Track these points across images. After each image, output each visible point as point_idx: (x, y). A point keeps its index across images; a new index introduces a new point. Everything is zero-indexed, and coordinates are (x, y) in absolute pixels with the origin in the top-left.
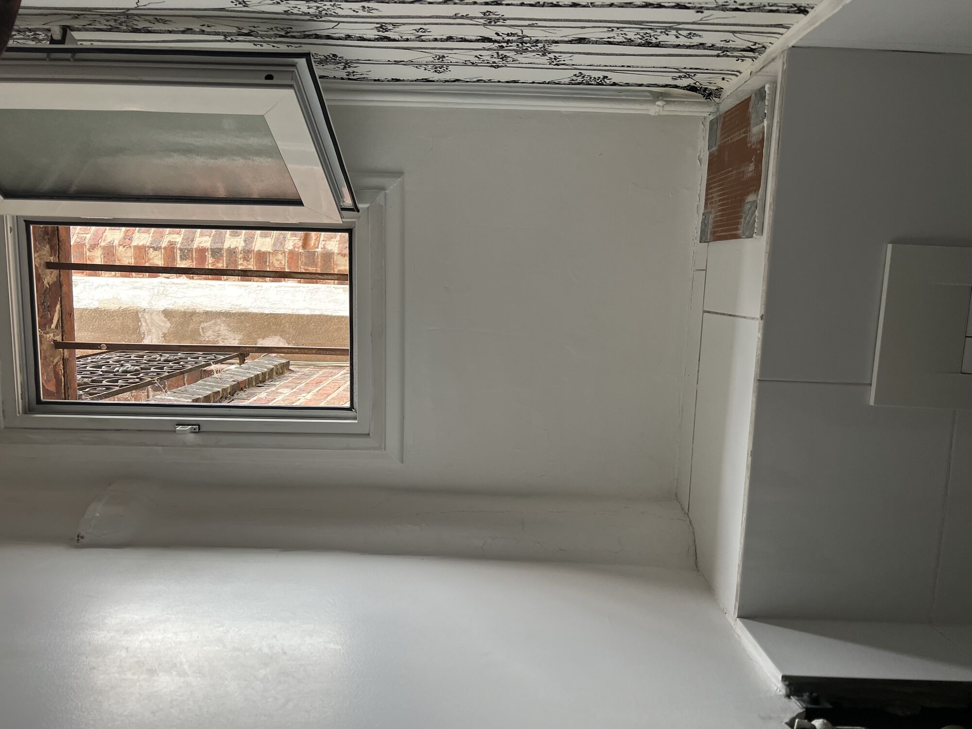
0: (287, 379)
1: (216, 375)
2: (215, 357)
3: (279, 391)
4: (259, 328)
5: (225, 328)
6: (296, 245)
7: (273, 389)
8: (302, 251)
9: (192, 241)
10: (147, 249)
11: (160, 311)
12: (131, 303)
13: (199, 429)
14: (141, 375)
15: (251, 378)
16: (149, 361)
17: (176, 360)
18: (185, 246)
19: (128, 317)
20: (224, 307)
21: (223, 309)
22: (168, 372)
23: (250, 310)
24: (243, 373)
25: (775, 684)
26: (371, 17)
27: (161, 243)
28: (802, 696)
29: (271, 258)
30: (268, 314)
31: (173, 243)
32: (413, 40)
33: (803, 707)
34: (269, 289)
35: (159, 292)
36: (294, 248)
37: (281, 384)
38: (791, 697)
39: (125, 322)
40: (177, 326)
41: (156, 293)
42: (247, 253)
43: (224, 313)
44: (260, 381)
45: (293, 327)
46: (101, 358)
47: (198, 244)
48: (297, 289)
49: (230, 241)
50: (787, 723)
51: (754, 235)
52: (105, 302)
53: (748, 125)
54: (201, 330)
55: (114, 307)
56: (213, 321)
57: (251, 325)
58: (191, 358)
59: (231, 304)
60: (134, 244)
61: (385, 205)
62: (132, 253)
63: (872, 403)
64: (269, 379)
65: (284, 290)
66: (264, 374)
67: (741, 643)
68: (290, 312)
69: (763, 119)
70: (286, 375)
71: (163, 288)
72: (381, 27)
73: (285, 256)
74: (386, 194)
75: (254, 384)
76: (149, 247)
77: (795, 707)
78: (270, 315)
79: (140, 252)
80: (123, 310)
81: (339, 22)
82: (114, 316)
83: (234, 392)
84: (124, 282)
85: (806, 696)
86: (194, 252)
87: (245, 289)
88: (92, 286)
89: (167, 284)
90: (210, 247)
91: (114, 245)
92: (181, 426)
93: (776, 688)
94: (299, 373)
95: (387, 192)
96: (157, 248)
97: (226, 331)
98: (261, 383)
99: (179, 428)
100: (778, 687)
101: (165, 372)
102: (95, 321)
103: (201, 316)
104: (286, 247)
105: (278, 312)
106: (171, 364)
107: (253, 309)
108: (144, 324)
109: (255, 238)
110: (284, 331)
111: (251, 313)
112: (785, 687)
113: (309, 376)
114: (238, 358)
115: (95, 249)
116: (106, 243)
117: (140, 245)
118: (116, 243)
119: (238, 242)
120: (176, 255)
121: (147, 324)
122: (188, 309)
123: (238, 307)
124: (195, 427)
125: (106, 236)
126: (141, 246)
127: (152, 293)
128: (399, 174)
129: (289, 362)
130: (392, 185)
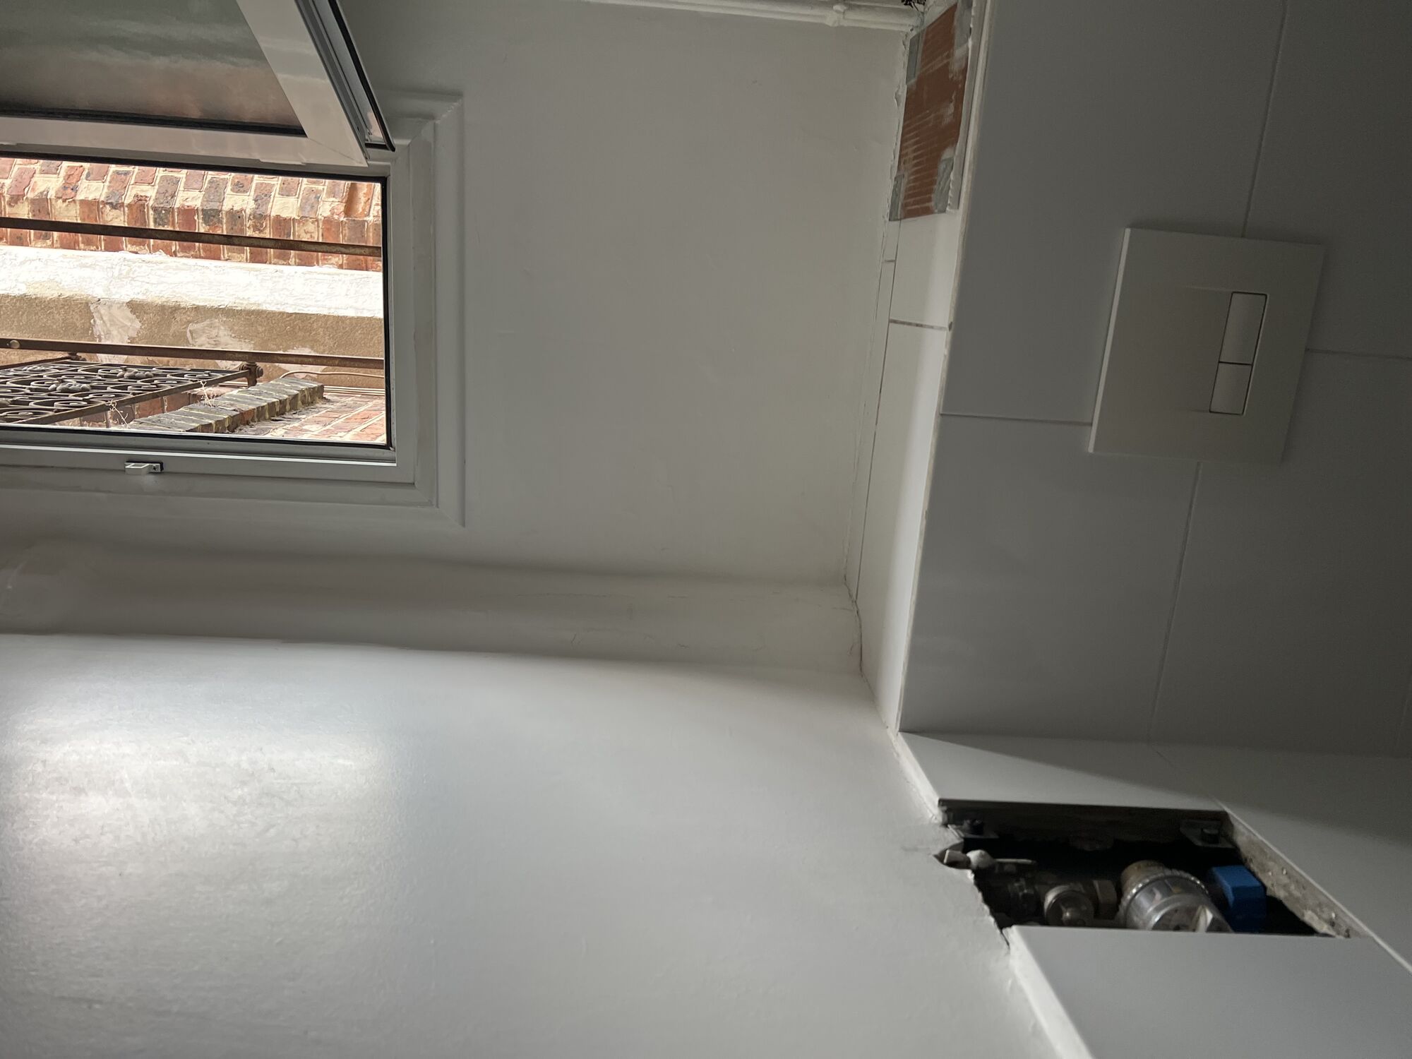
0: (319, 411)
1: (207, 401)
2: (210, 375)
3: (304, 428)
4: (278, 335)
5: (226, 333)
6: (336, 211)
7: (296, 424)
8: (345, 219)
9: (173, 196)
10: (101, 206)
11: (123, 303)
12: (77, 290)
13: (162, 468)
14: (91, 396)
15: (263, 407)
16: (106, 377)
17: (148, 376)
18: (162, 203)
19: (73, 311)
20: (223, 301)
21: (222, 303)
22: (134, 394)
23: (264, 307)
24: (251, 400)
25: (930, 811)
27: (123, 197)
28: (962, 825)
29: (296, 229)
30: (291, 314)
31: (143, 198)
33: (961, 837)
34: (293, 276)
35: (121, 274)
36: (333, 214)
37: (309, 418)
38: (949, 826)
39: (69, 317)
40: (152, 327)
41: (116, 274)
42: (259, 218)
43: (223, 309)
44: (277, 411)
45: (330, 335)
46: (30, 370)
47: (182, 202)
48: (336, 278)
49: (233, 199)
50: (936, 856)
51: (948, 209)
52: (37, 285)
53: (951, 45)
54: (189, 335)
55: (50, 293)
56: (208, 322)
57: (265, 330)
58: (172, 375)
59: (234, 296)
60: (80, 196)
61: (435, 142)
62: (78, 212)
63: (1091, 449)
64: (290, 410)
65: (315, 279)
66: (282, 402)
67: (899, 763)
68: (325, 312)
69: (968, 37)
70: (317, 405)
71: (127, 268)
73: (318, 226)
74: (435, 126)
75: (267, 416)
76: (105, 203)
77: (952, 836)
78: (294, 315)
79: (91, 211)
80: (66, 300)
82: (52, 308)
83: (234, 426)
84: (65, 256)
85: (966, 824)
86: (176, 214)
87: (257, 275)
88: (15, 260)
89: (135, 262)
90: (200, 208)
91: (48, 197)
92: (133, 464)
93: (931, 815)
94: (338, 404)
95: (438, 122)
96: (117, 204)
97: (228, 338)
98: (278, 415)
99: (130, 466)
100: (934, 813)
101: (129, 393)
102: (22, 315)
103: (189, 313)
104: (320, 212)
105: (306, 311)
106: (139, 382)
107: (268, 305)
108: (99, 322)
109: (272, 197)
110: (316, 341)
111: (265, 311)
112: (941, 813)
113: (352, 408)
114: (244, 378)
115: (19, 203)
116: (36, 193)
117: (90, 199)
118: (52, 194)
119: (246, 202)
120: (148, 217)
121: (104, 322)
122: (167, 302)
123: (245, 302)
124: (154, 465)
125: (35, 182)
126: (91, 201)
127: (110, 274)
128: (455, 95)
129: (322, 387)
130: (446, 113)
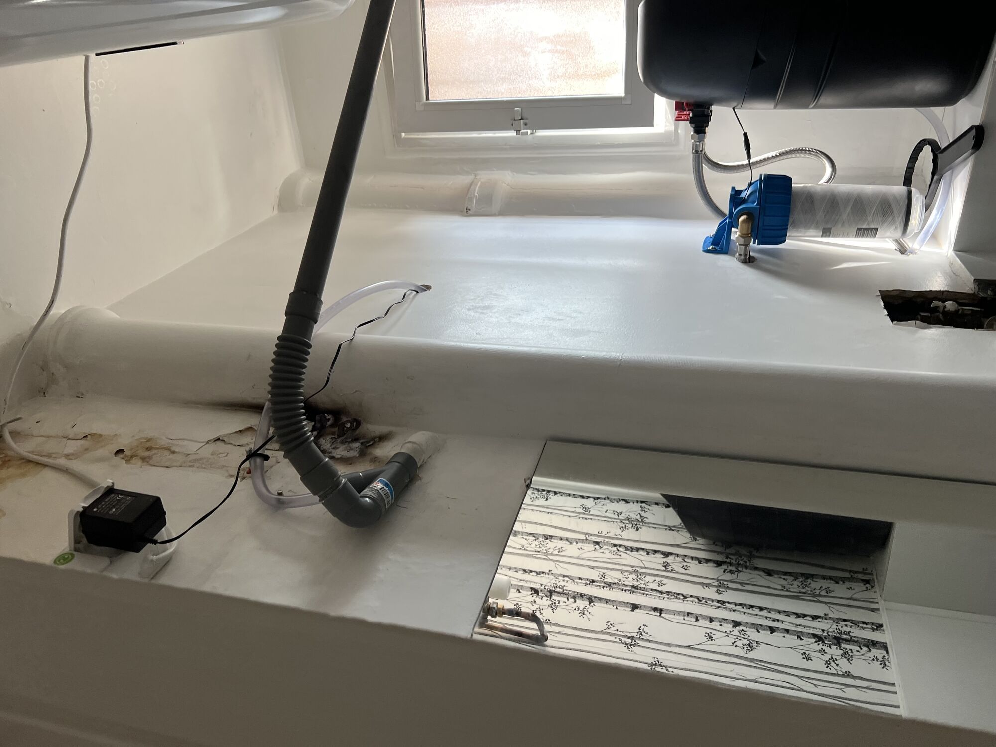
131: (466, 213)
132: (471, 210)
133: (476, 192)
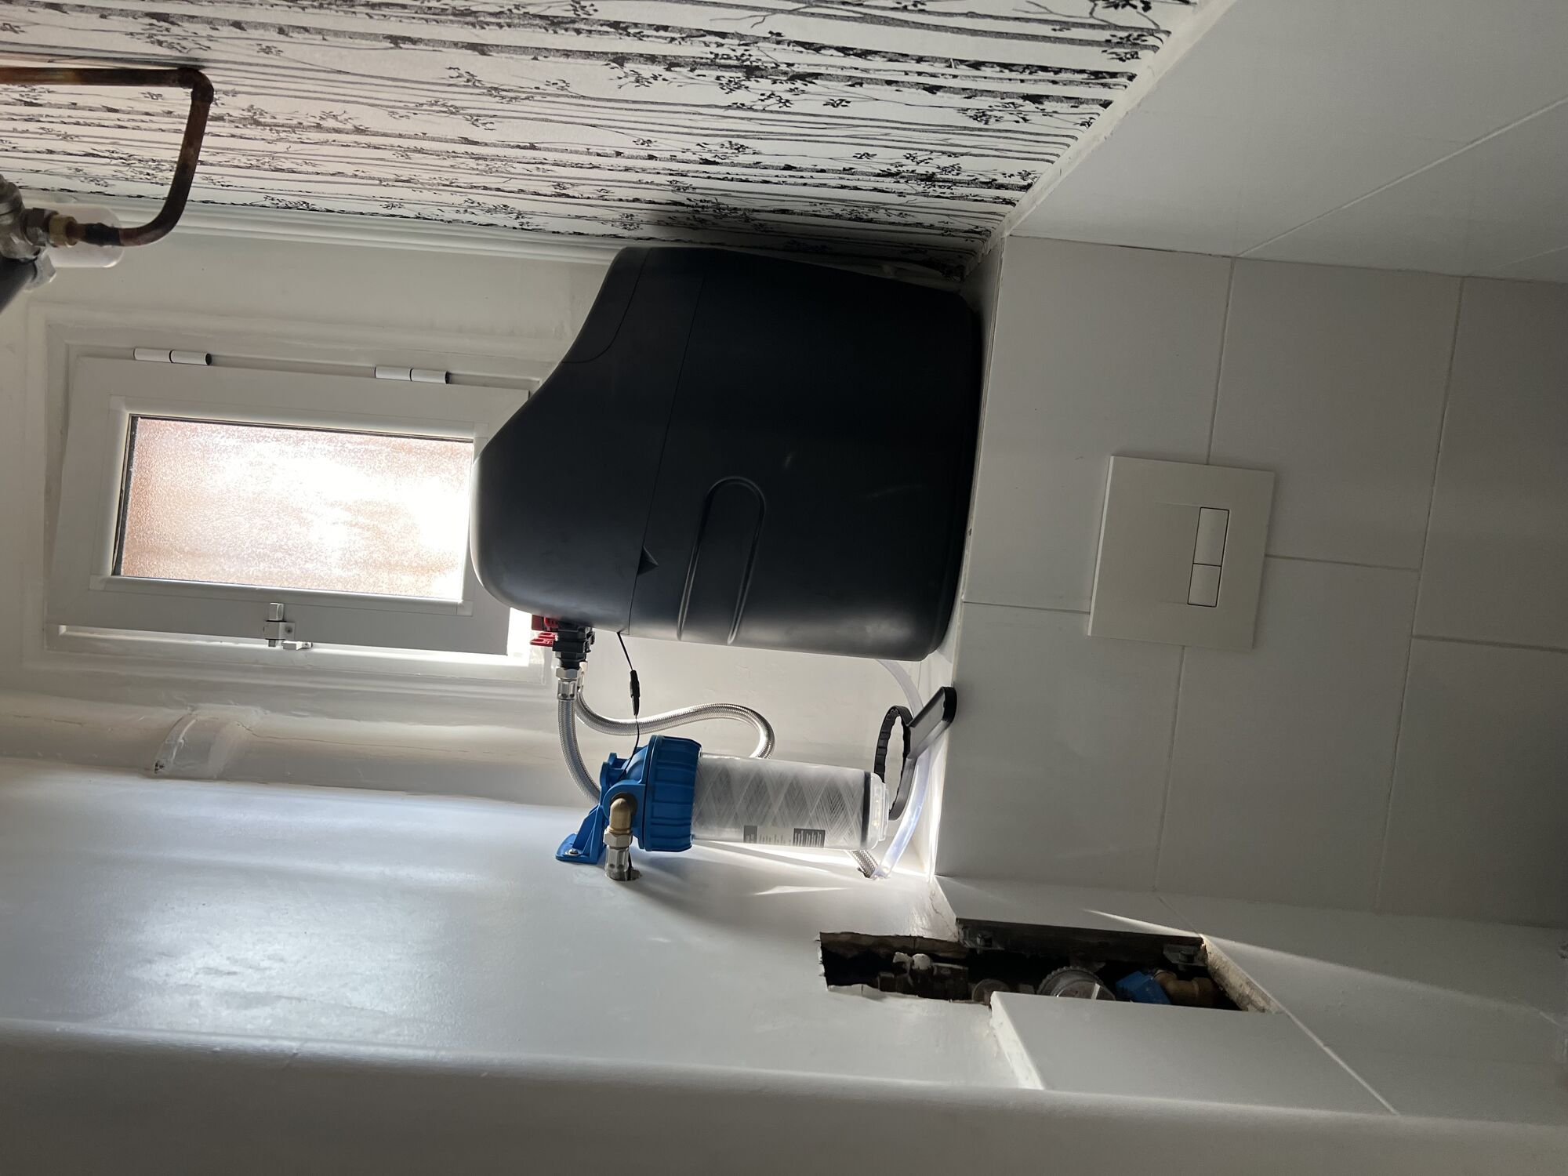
26: (547, 177)
32: (595, 199)
63: (1088, 633)
72: (559, 185)
81: (511, 179)
131: (153, 772)
132: (166, 767)
133: (181, 736)
